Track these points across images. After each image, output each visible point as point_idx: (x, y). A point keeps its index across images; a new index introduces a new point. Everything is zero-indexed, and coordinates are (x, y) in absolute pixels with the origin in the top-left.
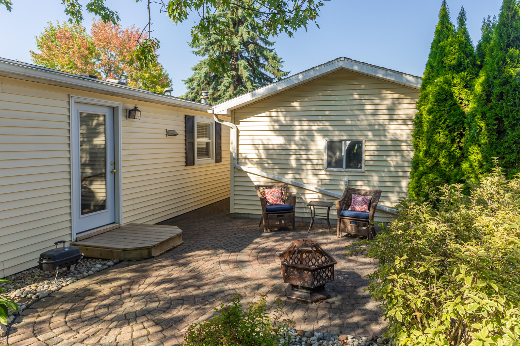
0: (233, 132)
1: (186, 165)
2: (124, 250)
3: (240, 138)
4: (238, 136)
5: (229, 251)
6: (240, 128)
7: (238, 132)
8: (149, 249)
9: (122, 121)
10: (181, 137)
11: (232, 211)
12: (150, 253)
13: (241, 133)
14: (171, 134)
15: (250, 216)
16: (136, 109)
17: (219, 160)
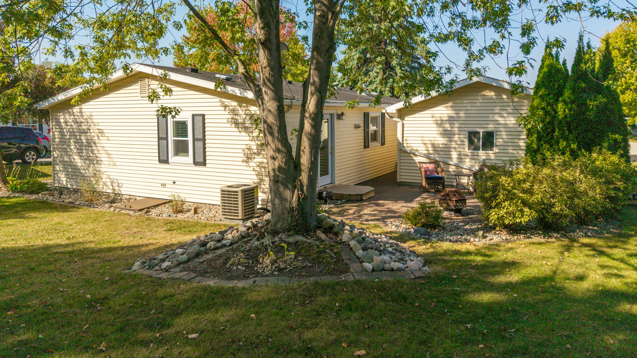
0: (399, 125)
1: (365, 148)
2: (349, 195)
3: (405, 129)
4: (403, 128)
5: (406, 201)
6: (404, 122)
7: (403, 125)
8: (362, 195)
9: (336, 122)
10: (362, 128)
11: (398, 180)
12: (362, 198)
13: (405, 126)
14: (357, 127)
15: (412, 184)
16: (342, 114)
17: (383, 144)
